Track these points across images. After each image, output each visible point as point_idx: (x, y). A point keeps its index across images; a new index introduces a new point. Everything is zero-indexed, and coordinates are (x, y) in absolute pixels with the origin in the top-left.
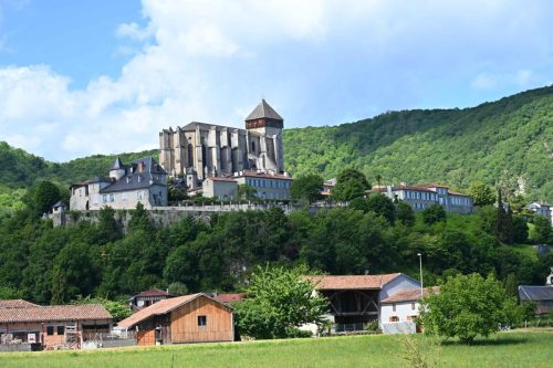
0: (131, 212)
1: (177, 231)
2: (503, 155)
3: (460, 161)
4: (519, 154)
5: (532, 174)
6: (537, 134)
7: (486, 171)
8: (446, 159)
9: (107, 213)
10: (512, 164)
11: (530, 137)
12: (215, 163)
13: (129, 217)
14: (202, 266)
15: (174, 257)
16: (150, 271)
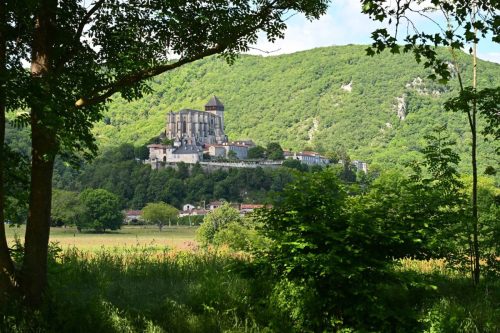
0: (193, 164)
1: (215, 175)
2: (303, 102)
3: (272, 103)
4: (314, 102)
5: (323, 117)
6: (326, 88)
7: (290, 112)
8: (261, 99)
9: (182, 165)
10: (309, 109)
11: (321, 90)
12: (197, 131)
13: (191, 167)
14: (231, 192)
15: (218, 187)
16: (207, 192)
